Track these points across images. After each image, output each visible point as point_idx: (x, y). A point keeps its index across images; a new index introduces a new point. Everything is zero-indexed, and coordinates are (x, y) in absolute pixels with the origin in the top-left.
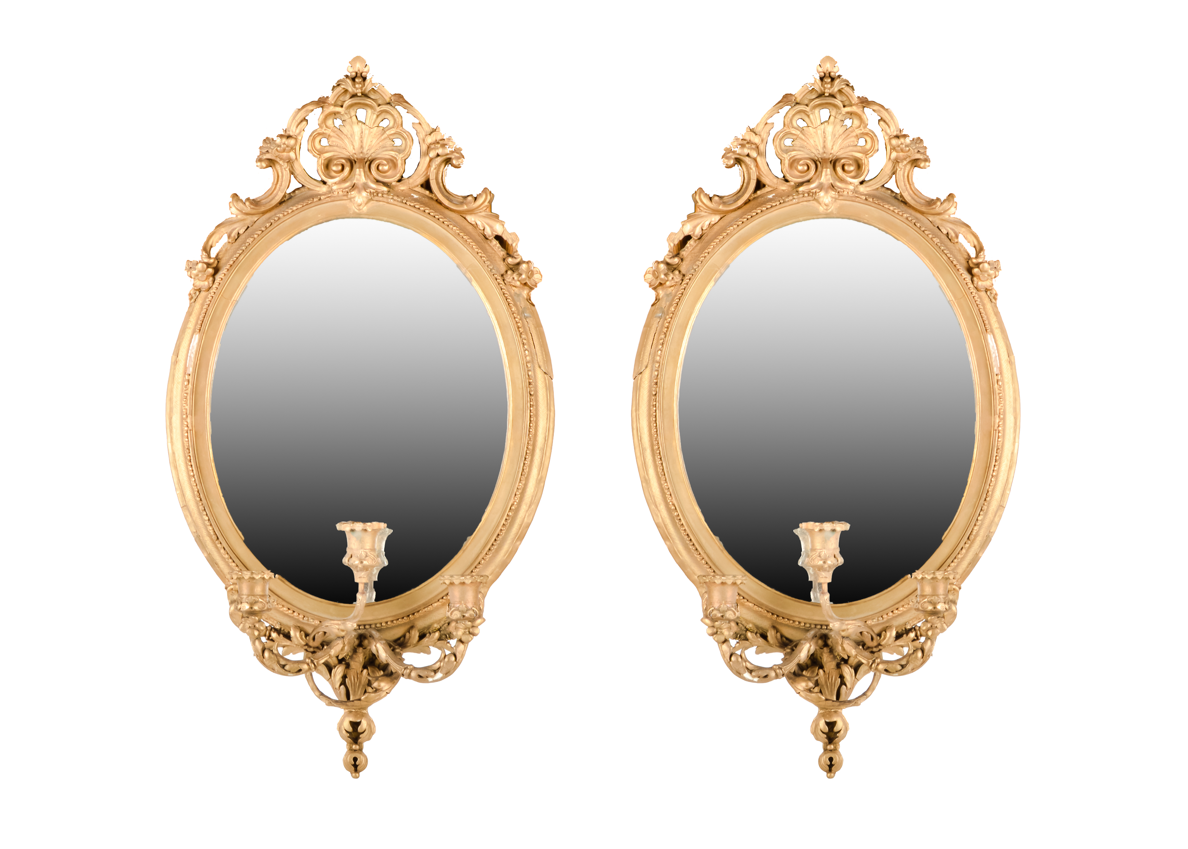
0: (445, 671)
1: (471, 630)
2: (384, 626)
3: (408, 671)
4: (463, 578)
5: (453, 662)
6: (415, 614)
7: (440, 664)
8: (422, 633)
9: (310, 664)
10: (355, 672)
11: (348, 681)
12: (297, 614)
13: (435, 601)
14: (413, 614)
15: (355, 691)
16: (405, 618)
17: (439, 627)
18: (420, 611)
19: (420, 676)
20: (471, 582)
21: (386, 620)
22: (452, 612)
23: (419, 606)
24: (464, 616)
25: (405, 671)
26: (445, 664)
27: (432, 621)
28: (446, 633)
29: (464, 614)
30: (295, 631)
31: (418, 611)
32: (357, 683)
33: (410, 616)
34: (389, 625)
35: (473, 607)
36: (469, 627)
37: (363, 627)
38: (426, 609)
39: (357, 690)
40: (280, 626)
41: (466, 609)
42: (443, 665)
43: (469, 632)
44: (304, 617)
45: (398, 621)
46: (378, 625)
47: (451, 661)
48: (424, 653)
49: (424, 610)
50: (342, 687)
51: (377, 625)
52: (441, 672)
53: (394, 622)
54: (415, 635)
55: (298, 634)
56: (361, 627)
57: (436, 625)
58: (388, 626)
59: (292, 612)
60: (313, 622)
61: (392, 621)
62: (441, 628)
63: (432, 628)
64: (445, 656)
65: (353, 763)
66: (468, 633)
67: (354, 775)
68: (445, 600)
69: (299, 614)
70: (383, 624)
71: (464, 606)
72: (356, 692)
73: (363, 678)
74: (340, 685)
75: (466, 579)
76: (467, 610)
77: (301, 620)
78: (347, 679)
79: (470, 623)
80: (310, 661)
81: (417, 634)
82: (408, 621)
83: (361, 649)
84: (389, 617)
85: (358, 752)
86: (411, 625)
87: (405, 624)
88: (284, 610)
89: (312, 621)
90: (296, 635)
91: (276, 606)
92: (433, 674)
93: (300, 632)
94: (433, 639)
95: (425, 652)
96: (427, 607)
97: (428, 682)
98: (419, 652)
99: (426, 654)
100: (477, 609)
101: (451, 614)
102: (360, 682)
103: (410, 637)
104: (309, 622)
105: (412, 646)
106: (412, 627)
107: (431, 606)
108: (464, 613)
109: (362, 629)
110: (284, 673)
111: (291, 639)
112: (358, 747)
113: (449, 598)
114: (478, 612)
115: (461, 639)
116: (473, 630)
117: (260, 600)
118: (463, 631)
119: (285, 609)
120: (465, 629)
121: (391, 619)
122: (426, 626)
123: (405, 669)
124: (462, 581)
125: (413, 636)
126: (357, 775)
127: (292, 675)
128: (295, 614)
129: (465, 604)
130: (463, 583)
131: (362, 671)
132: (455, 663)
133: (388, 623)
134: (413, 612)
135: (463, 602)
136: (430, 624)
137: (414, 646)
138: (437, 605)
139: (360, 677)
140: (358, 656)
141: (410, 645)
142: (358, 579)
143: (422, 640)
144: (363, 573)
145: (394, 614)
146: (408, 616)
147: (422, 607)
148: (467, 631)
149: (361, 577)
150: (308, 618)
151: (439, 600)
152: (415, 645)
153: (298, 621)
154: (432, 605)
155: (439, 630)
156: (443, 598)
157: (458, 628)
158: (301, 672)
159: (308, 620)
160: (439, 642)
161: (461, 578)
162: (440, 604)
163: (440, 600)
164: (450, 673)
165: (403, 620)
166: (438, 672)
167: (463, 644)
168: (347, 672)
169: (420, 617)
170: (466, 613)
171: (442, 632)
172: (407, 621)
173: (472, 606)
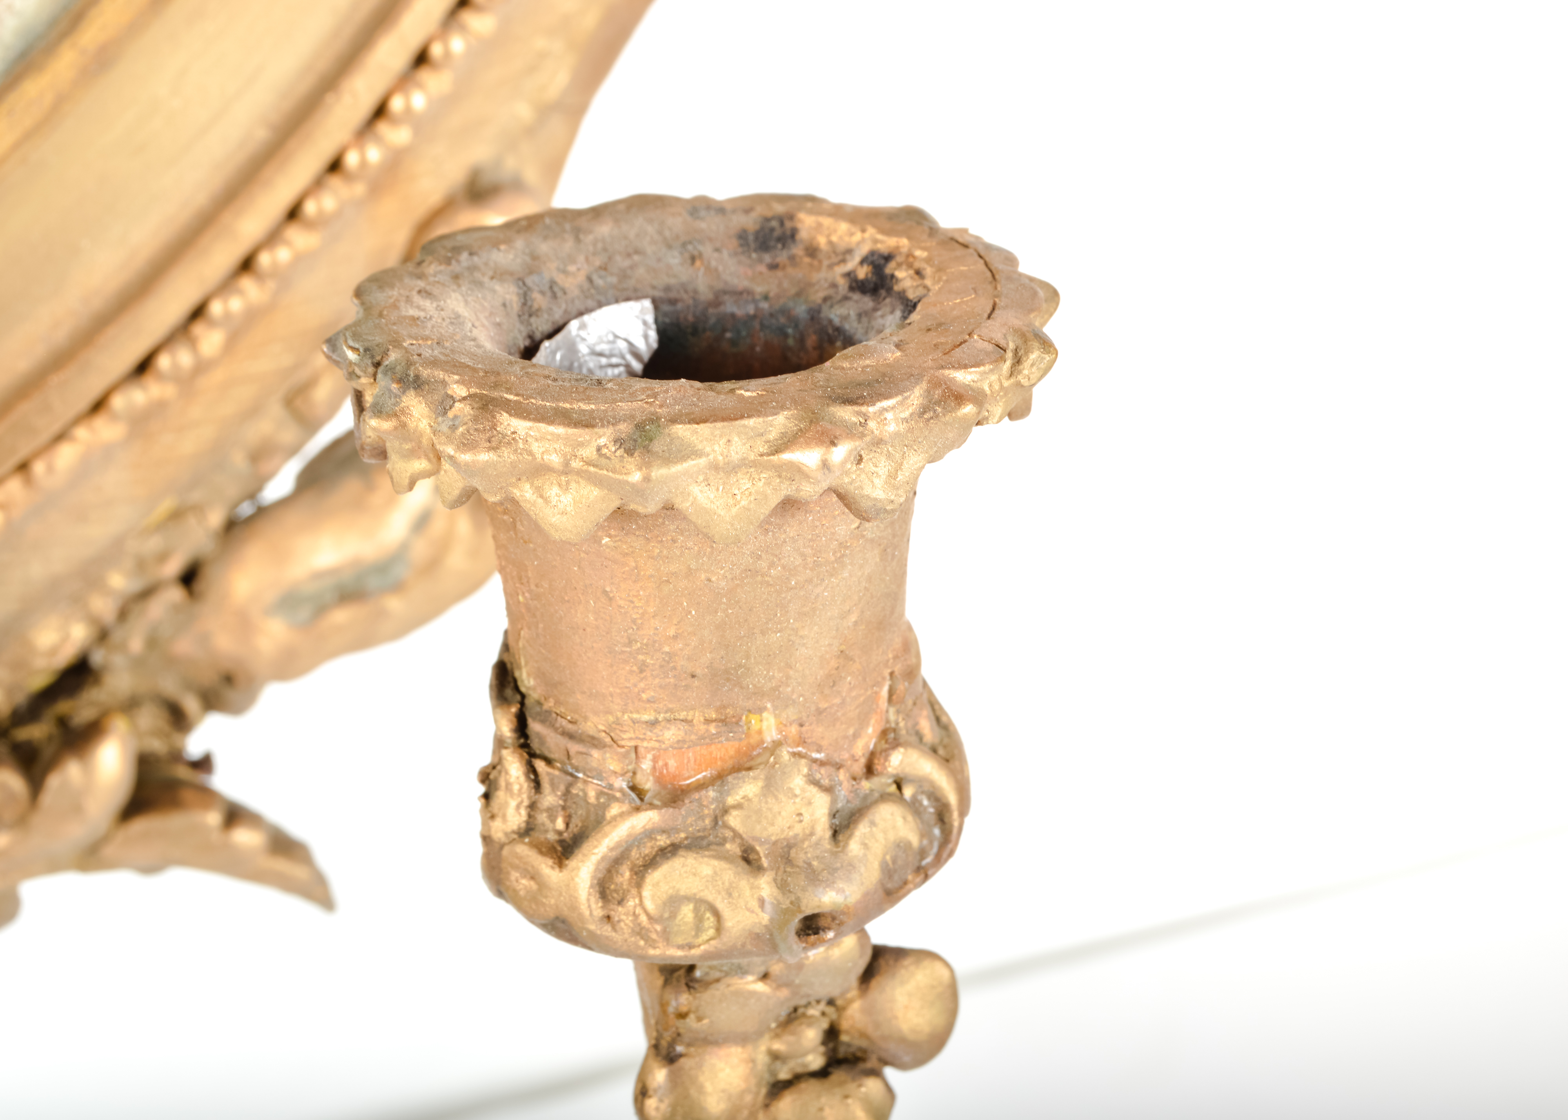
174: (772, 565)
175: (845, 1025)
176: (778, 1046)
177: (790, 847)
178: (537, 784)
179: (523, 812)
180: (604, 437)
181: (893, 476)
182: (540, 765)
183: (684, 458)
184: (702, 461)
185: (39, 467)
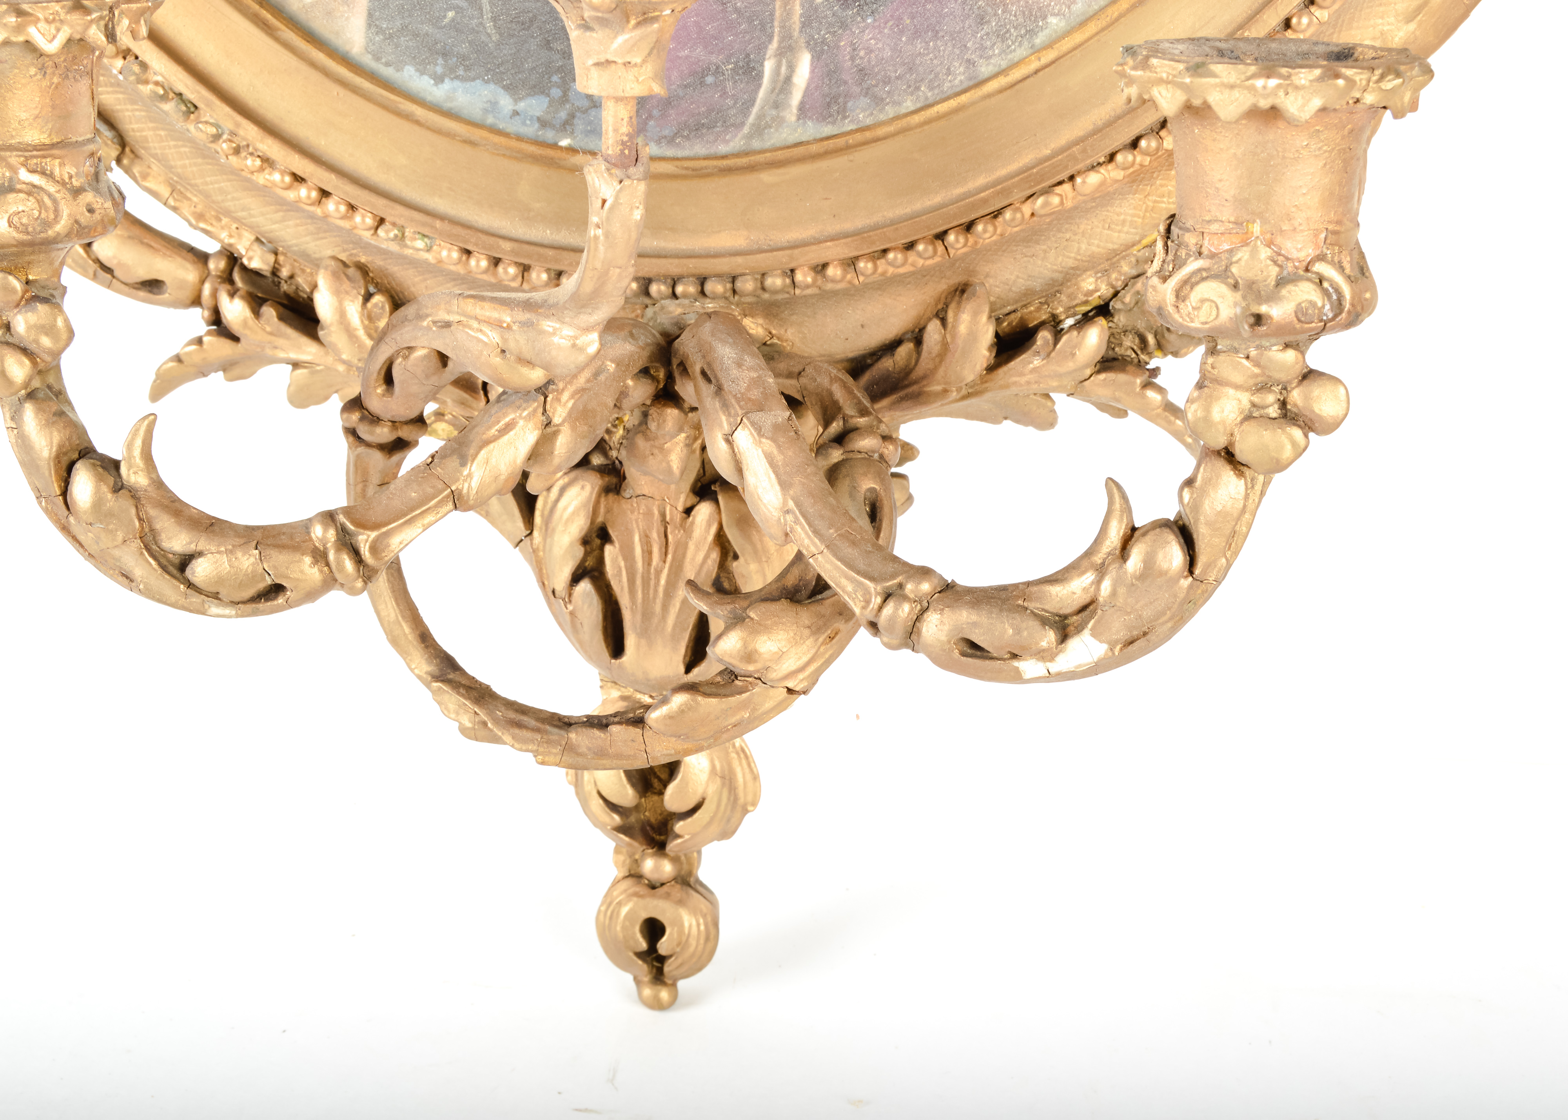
0: (1119, 628)
1: (1296, 396)
2: (808, 286)
3: (906, 610)
4: (1273, 82)
5: (1175, 580)
6: (980, 227)
7: (1098, 582)
8: (1015, 318)
9: (331, 556)
10: (649, 514)
11: (614, 560)
12: (343, 208)
13: (1088, 162)
14: (969, 227)
15: (647, 615)
16: (920, 247)
17: (1105, 291)
18: (1008, 215)
19: (973, 649)
20: (1323, 110)
21: (817, 255)
22: (1189, 283)
23: (1001, 186)
24: (1258, 319)
25: (888, 610)
26: (1122, 591)
27: (1071, 263)
28: (1141, 325)
29: (1263, 309)
30: (337, 293)
31: (996, 214)
32: (658, 573)
33: (951, 237)
34: (833, 281)
35: (1321, 258)
36: (1283, 376)
37: (692, 289)
38: (1040, 201)
39: (658, 608)
40: (272, 258)
41: (1274, 271)
42: (1114, 594)
43: (1283, 404)
44: (382, 221)
45: (881, 263)
46: (776, 281)
47: (1162, 573)
48: (1017, 421)
49: (1027, 209)
50: (585, 586)
51: (769, 282)
52: (1095, 634)
53: (861, 264)
54: (973, 336)
55: (354, 309)
56: (679, 289)
57: (1088, 283)
58: (829, 286)
59: (314, 194)
60: (429, 249)
61: (851, 263)
62: (1116, 294)
63: (1071, 297)
64: (1131, 534)
65: (643, 945)
66: (1274, 411)
67: (647, 992)
68: (1146, 153)
69: (352, 207)
70: (799, 277)
71: (1265, 253)
72: (655, 620)
73: (691, 546)
74: (576, 578)
75: (1290, 87)
76: (1281, 282)
77: (367, 235)
78: (608, 548)
79: (1290, 355)
80: (331, 534)
81: (987, 335)
82: (937, 259)
83: (672, 413)
84: (833, 238)
85: (667, 896)
86: (956, 279)
87: (921, 276)
88: (274, 184)
89: (420, 244)
90: (342, 314)
91: (233, 159)
92: (1050, 637)
93: (368, 297)
94: (1071, 365)
95: (1024, 418)
96: (1047, 191)
97: (1017, 678)
98: (994, 419)
99: (1031, 429)
100: (1341, 269)
101: (1180, 295)
102: (677, 568)
103: (945, 347)
104: (409, 252)
105: (954, 395)
106: (962, 290)
107: (1067, 187)
108: (1260, 298)
109: (685, 295)
110: (182, 601)
111: (321, 333)
112: (667, 868)
113: (1168, 143)
114: (1347, 291)
115: (1231, 444)
116: (1307, 398)
117: (24, 175)
118: (1245, 398)
119: (276, 177)
120: (1263, 388)
121: (844, 250)
122: (1037, 285)
123: (887, 596)
124: (1264, 104)
125: (960, 342)
126: (664, 994)
127: (227, 611)
128: (331, 206)
129: (1269, 244)
130: (1273, 113)
131: (688, 511)
132: (1186, 582)
133: (831, 271)
134: (965, 219)
135: (1256, 229)
136: (1059, 276)
137: (968, 396)
138: (1103, 183)
139: (678, 544)
140: (661, 449)
141: (945, 391)
142: (594, 73)
143: (1012, 364)
144: (621, 39)
145: (860, 222)
146: (941, 236)
147: (1018, 195)
148: (1271, 398)
149: (608, 62)
150: (402, 229)
151: (1112, 157)
152: (973, 392)
153: (351, 238)
154: (1072, 178)
155: (1103, 310)
156: (1134, 144)
157: (1220, 382)
158: (280, 600)
159: (401, 239)
160: (1102, 376)
161: (1259, 83)
162: (1119, 174)
163: (1119, 158)
164: (1151, 637)
165: (912, 256)
166: (1079, 629)
167: (1241, 474)
168: (608, 511)
169: (1005, 244)
170: (1272, 297)
171: (1121, 319)
172: (930, 262)
173: (1309, 252)
174: (1262, 152)
175: (1288, 400)
176: (1256, 399)
177: (1253, 283)
178: (1167, 252)
179: (1160, 263)
180: (1181, 66)
181: (1304, 105)
182: (1169, 243)
183: (1209, 77)
184: (1217, 80)
185: (1079, 180)
